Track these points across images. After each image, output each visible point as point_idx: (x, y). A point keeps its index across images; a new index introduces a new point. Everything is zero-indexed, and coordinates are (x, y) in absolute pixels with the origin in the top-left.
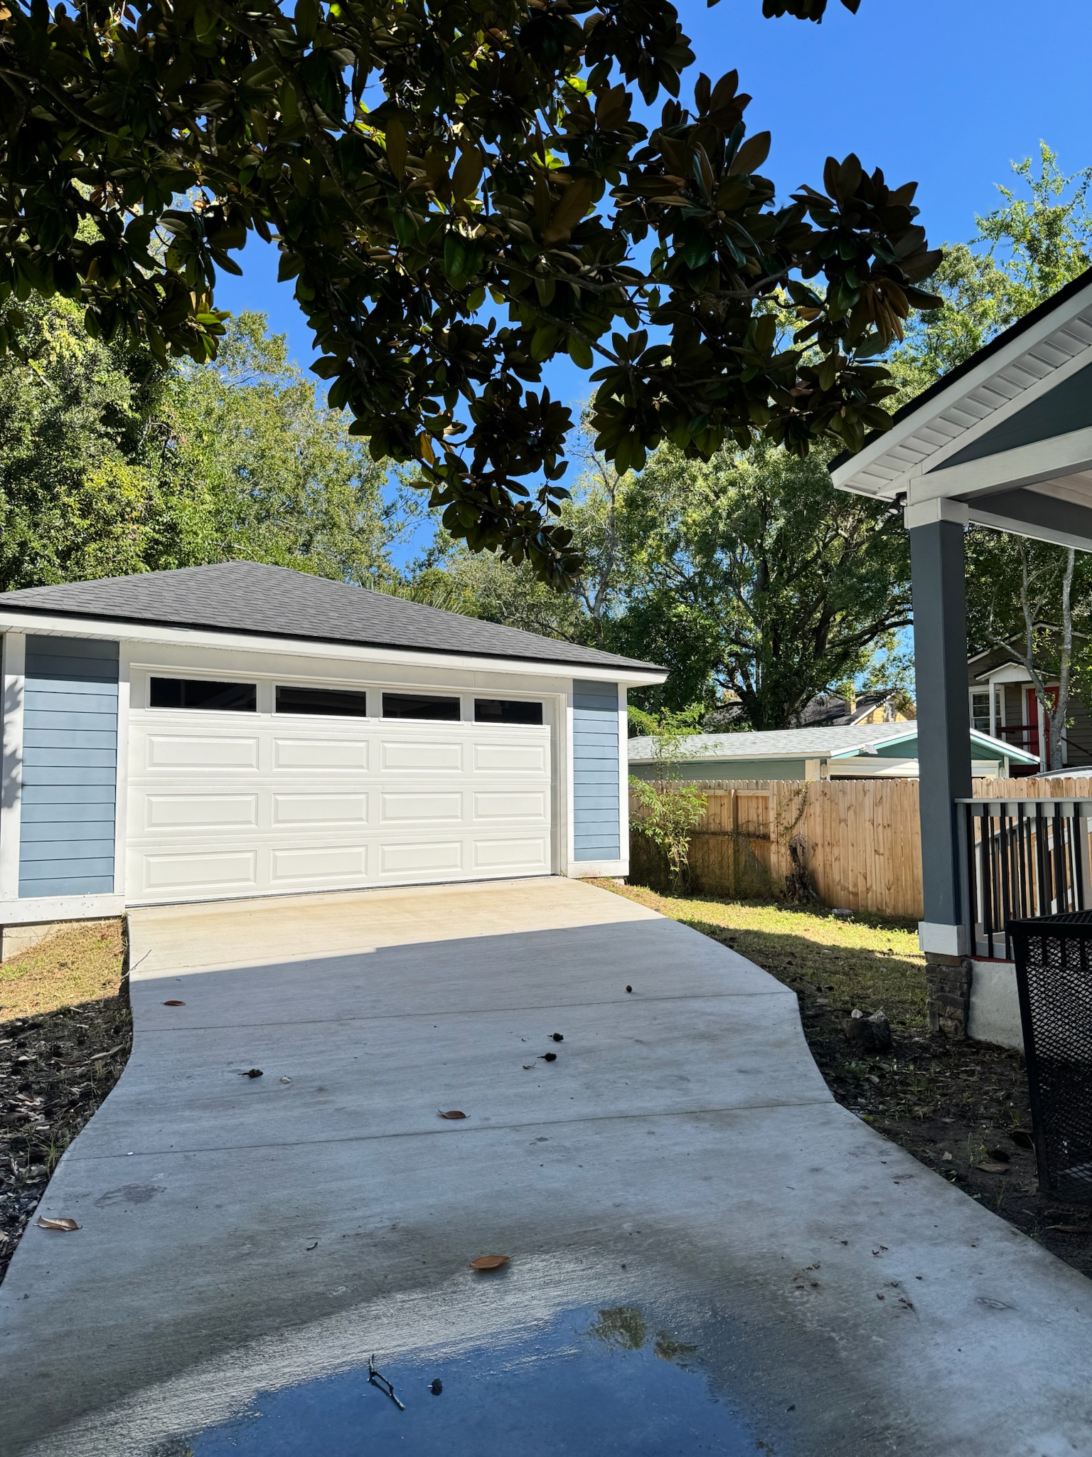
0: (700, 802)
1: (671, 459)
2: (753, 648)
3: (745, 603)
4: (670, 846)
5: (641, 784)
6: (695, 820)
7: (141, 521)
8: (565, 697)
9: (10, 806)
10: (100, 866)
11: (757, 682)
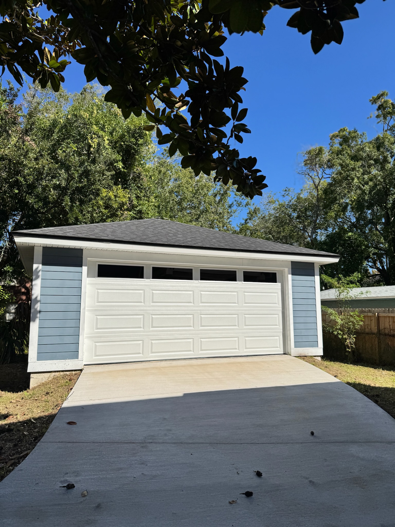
0: (360, 319)
1: (343, 172)
2: (384, 250)
3: (379, 231)
4: (346, 339)
5: (330, 310)
6: (357, 327)
7: (128, 210)
8: (287, 270)
9: (34, 321)
10: (72, 347)
11: (387, 266)
